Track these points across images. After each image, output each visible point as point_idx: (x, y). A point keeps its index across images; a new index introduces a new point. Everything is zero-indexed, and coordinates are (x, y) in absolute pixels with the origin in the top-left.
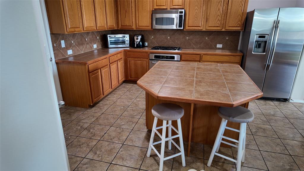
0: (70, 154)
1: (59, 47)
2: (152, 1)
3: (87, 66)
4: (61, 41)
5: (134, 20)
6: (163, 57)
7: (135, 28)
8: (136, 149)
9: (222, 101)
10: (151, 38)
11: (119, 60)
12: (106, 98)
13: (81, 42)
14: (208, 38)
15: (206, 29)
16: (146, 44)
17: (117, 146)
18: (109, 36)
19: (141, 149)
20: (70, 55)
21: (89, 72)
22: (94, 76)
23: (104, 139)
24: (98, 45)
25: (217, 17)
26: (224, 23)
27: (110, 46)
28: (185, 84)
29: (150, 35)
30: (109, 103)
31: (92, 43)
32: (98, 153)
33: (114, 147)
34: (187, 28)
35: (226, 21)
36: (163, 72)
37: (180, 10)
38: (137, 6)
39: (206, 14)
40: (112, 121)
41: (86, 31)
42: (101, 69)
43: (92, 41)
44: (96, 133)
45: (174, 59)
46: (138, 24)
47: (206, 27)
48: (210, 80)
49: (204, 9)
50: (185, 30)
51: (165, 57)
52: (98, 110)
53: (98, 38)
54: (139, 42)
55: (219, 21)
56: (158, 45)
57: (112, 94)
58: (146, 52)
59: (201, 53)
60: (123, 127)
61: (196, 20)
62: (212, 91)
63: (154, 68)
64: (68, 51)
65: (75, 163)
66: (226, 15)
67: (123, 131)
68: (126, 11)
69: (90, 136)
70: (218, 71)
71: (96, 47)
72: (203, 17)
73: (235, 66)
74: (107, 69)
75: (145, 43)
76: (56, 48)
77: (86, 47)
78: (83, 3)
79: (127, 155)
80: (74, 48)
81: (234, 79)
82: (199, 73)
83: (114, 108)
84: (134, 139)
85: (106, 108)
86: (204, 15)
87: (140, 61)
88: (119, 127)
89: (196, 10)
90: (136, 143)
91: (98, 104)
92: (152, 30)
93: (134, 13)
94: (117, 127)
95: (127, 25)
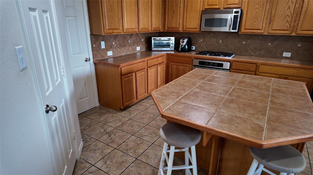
0: (82, 158)
1: (98, 48)
2: (203, 2)
3: (120, 69)
4: (101, 42)
5: (181, 22)
6: (209, 64)
7: (182, 30)
8: (148, 167)
9: (247, 136)
10: (200, 42)
11: (159, 64)
12: (140, 102)
13: (123, 44)
14: (271, 44)
15: (268, 33)
16: (194, 48)
17: (130, 160)
18: (154, 39)
19: (153, 170)
20: (109, 56)
21: (122, 75)
22: (127, 79)
23: (120, 148)
24: (142, 48)
25: (285, 18)
26: (295, 25)
27: (154, 49)
28: (209, 102)
29: (199, 38)
30: (141, 109)
31: (135, 46)
32: (108, 163)
33: (126, 160)
34: (243, 30)
35: (298, 23)
36: (190, 83)
37: (235, 10)
38: (186, 6)
39: (269, 14)
40: (136, 129)
41: (126, 32)
42: (136, 72)
43: (136, 43)
44: (115, 139)
45: (222, 67)
46: (186, 26)
47: (268, 30)
48: (248, 100)
49: (268, 7)
50: (241, 33)
51: (211, 64)
52: (127, 115)
53: (142, 40)
54: (185, 46)
55: (288, 22)
56: (206, 50)
57: (147, 99)
58: (190, 57)
59: (258, 62)
60: (144, 138)
61: (255, 21)
62: (240, 117)
63: (184, 77)
64: (108, 52)
65: (83, 169)
66: (299, 15)
67: (142, 143)
68: (174, 12)
69: (109, 142)
70: (268, 89)
71: (140, 50)
72: (265, 17)
73: (297, 84)
74: (144, 72)
75: (192, 47)
76: (96, 49)
77: (128, 49)
78: (125, 4)
79: (136, 173)
80: (114, 50)
81: (284, 104)
82: (238, 89)
83: (144, 115)
84: (151, 156)
85: (136, 113)
86: (267, 16)
87: (182, 67)
88: (140, 137)
89: (256, 9)
90: (151, 161)
91: (130, 109)
92: (201, 32)
93: (182, 14)
94: (139, 137)
95: (174, 27)
